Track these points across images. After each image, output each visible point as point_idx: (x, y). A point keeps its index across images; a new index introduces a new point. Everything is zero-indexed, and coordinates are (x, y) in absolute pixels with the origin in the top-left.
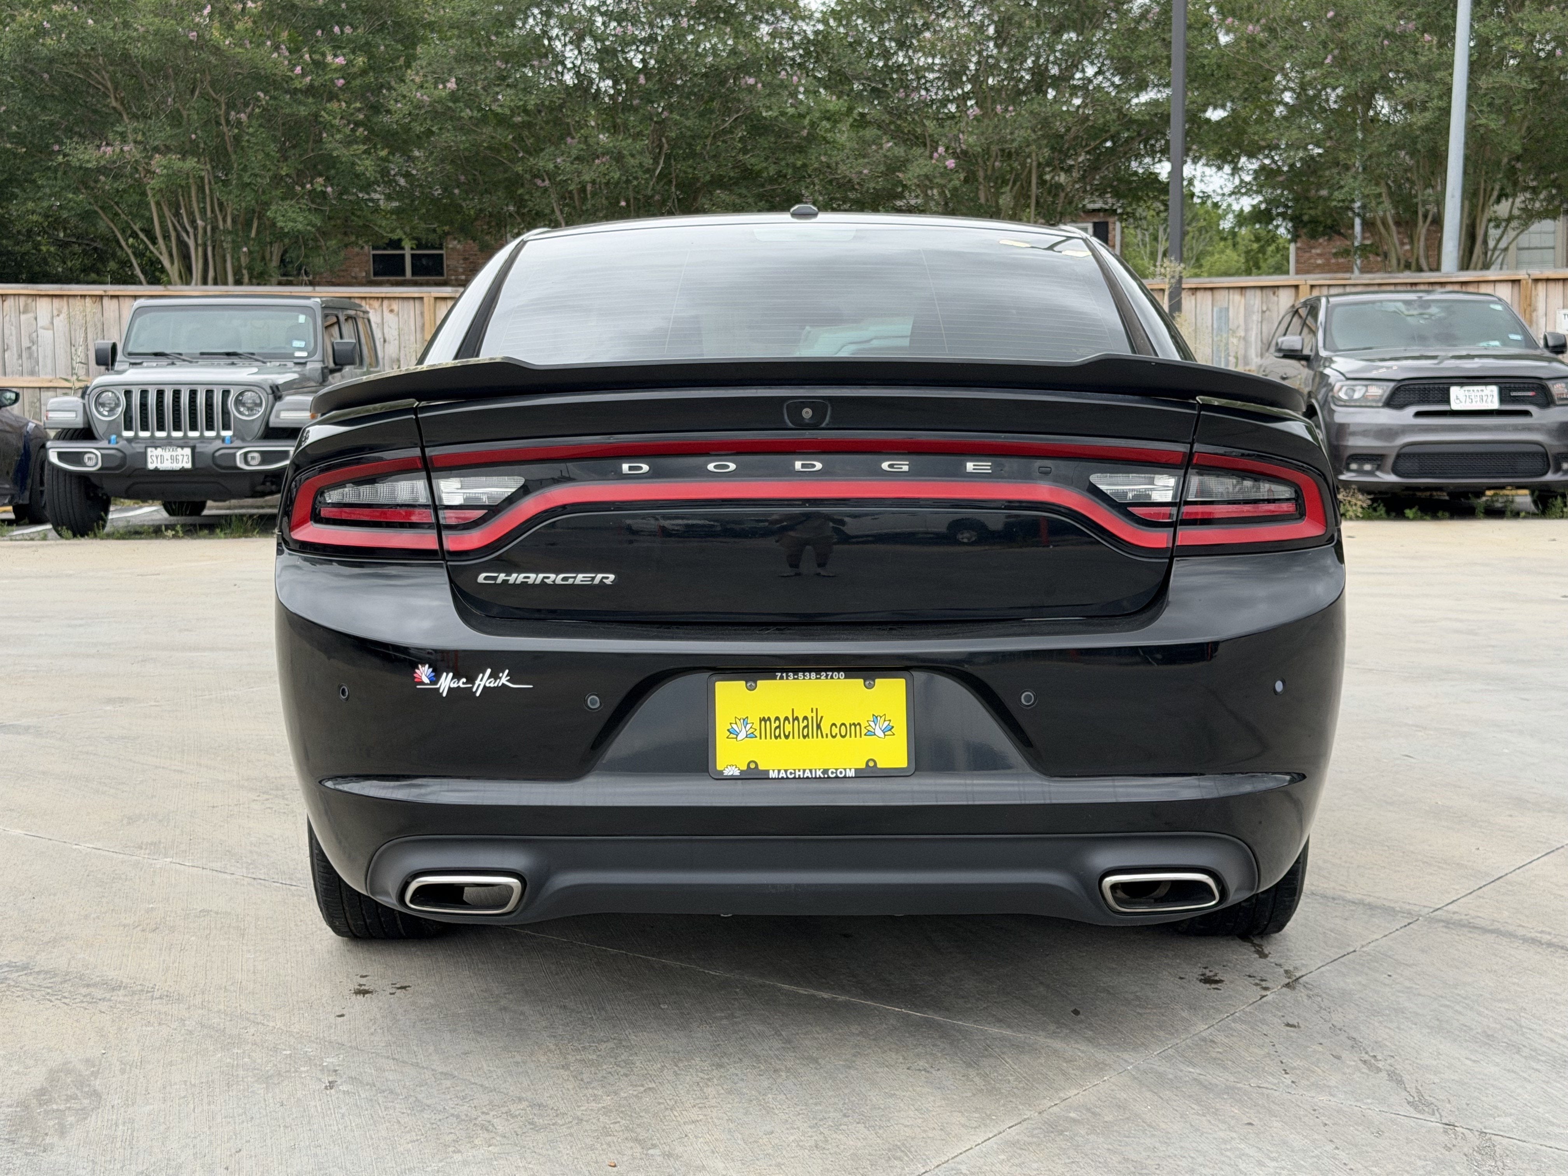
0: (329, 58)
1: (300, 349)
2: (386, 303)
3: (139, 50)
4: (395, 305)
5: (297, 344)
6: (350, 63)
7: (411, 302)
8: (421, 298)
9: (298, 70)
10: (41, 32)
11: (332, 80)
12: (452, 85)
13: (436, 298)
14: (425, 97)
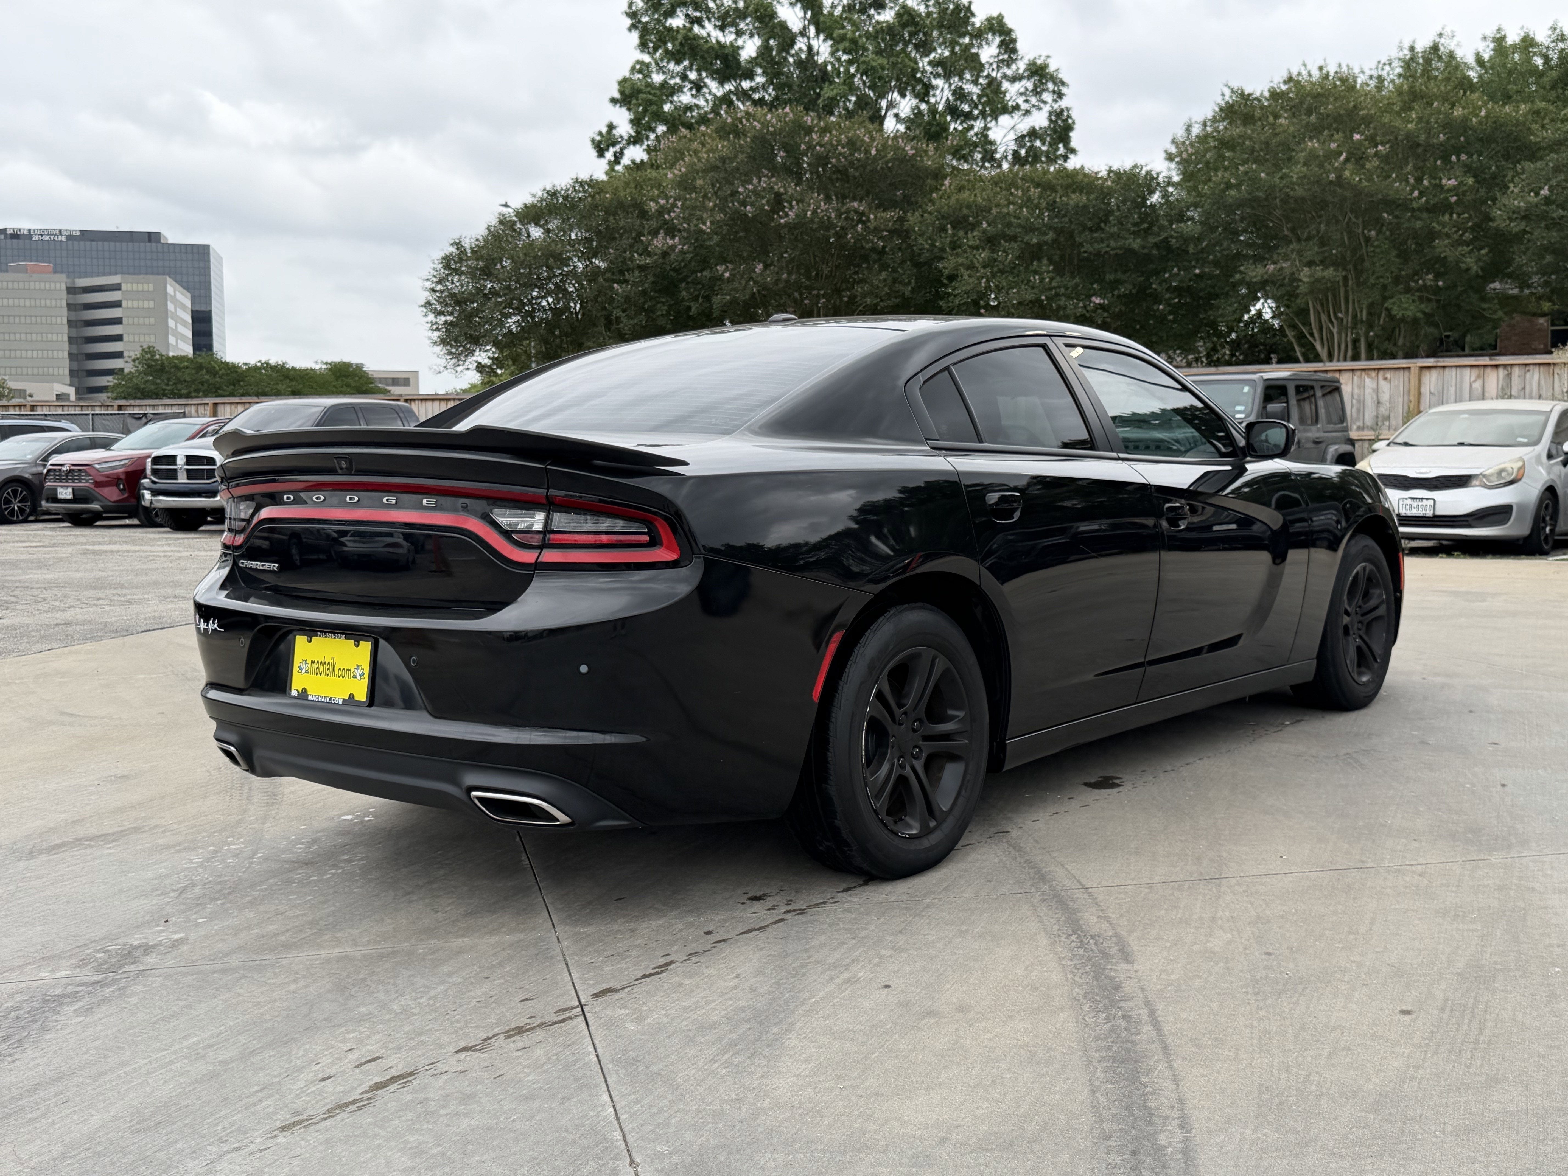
0: (1444, 181)
1: (1240, 412)
2: (1381, 373)
3: (1299, 192)
4: (1388, 375)
5: (1239, 408)
6: (1461, 184)
7: (1402, 372)
8: (1409, 368)
9: (1416, 193)
10: (1229, 186)
11: (1447, 198)
12: (1545, 192)
13: (1422, 368)
14: (1522, 204)
